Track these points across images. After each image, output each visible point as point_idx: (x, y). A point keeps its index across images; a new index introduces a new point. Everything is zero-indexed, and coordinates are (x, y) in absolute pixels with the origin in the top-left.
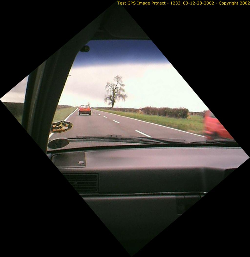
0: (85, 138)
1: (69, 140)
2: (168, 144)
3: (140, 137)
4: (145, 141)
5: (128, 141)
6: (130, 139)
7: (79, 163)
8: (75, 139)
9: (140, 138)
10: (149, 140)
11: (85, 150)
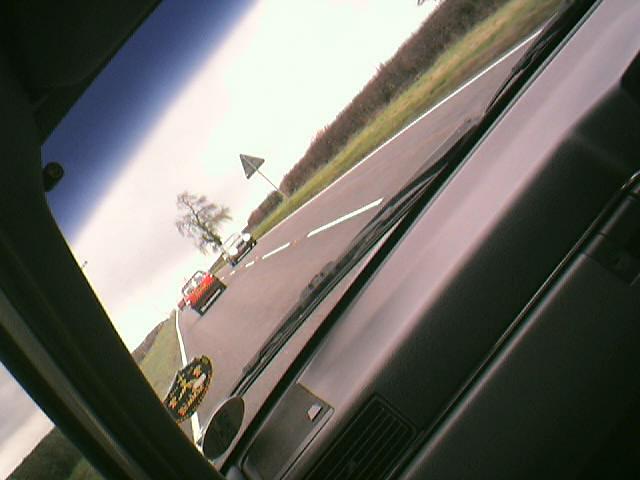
0: (263, 352)
1: (235, 395)
2: (443, 168)
3: (373, 221)
4: (392, 216)
5: (355, 257)
6: (356, 248)
7: (312, 417)
8: (247, 379)
9: (376, 222)
10: (396, 205)
11: (292, 379)
